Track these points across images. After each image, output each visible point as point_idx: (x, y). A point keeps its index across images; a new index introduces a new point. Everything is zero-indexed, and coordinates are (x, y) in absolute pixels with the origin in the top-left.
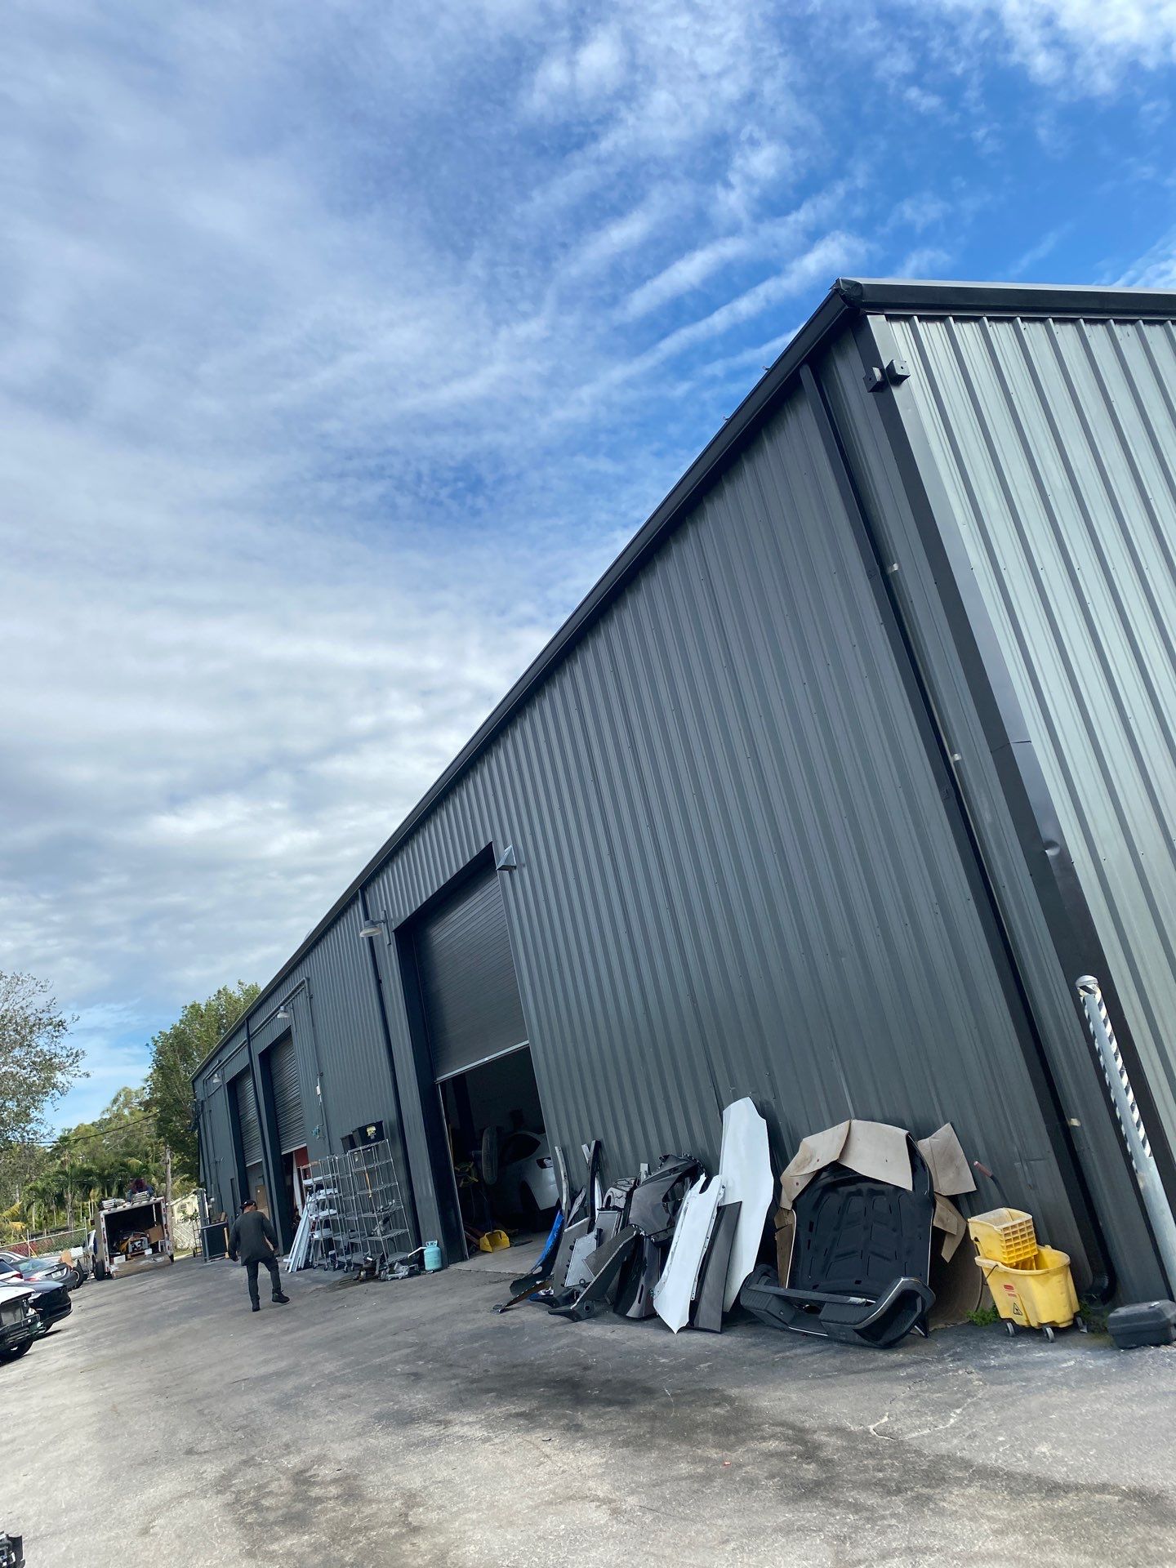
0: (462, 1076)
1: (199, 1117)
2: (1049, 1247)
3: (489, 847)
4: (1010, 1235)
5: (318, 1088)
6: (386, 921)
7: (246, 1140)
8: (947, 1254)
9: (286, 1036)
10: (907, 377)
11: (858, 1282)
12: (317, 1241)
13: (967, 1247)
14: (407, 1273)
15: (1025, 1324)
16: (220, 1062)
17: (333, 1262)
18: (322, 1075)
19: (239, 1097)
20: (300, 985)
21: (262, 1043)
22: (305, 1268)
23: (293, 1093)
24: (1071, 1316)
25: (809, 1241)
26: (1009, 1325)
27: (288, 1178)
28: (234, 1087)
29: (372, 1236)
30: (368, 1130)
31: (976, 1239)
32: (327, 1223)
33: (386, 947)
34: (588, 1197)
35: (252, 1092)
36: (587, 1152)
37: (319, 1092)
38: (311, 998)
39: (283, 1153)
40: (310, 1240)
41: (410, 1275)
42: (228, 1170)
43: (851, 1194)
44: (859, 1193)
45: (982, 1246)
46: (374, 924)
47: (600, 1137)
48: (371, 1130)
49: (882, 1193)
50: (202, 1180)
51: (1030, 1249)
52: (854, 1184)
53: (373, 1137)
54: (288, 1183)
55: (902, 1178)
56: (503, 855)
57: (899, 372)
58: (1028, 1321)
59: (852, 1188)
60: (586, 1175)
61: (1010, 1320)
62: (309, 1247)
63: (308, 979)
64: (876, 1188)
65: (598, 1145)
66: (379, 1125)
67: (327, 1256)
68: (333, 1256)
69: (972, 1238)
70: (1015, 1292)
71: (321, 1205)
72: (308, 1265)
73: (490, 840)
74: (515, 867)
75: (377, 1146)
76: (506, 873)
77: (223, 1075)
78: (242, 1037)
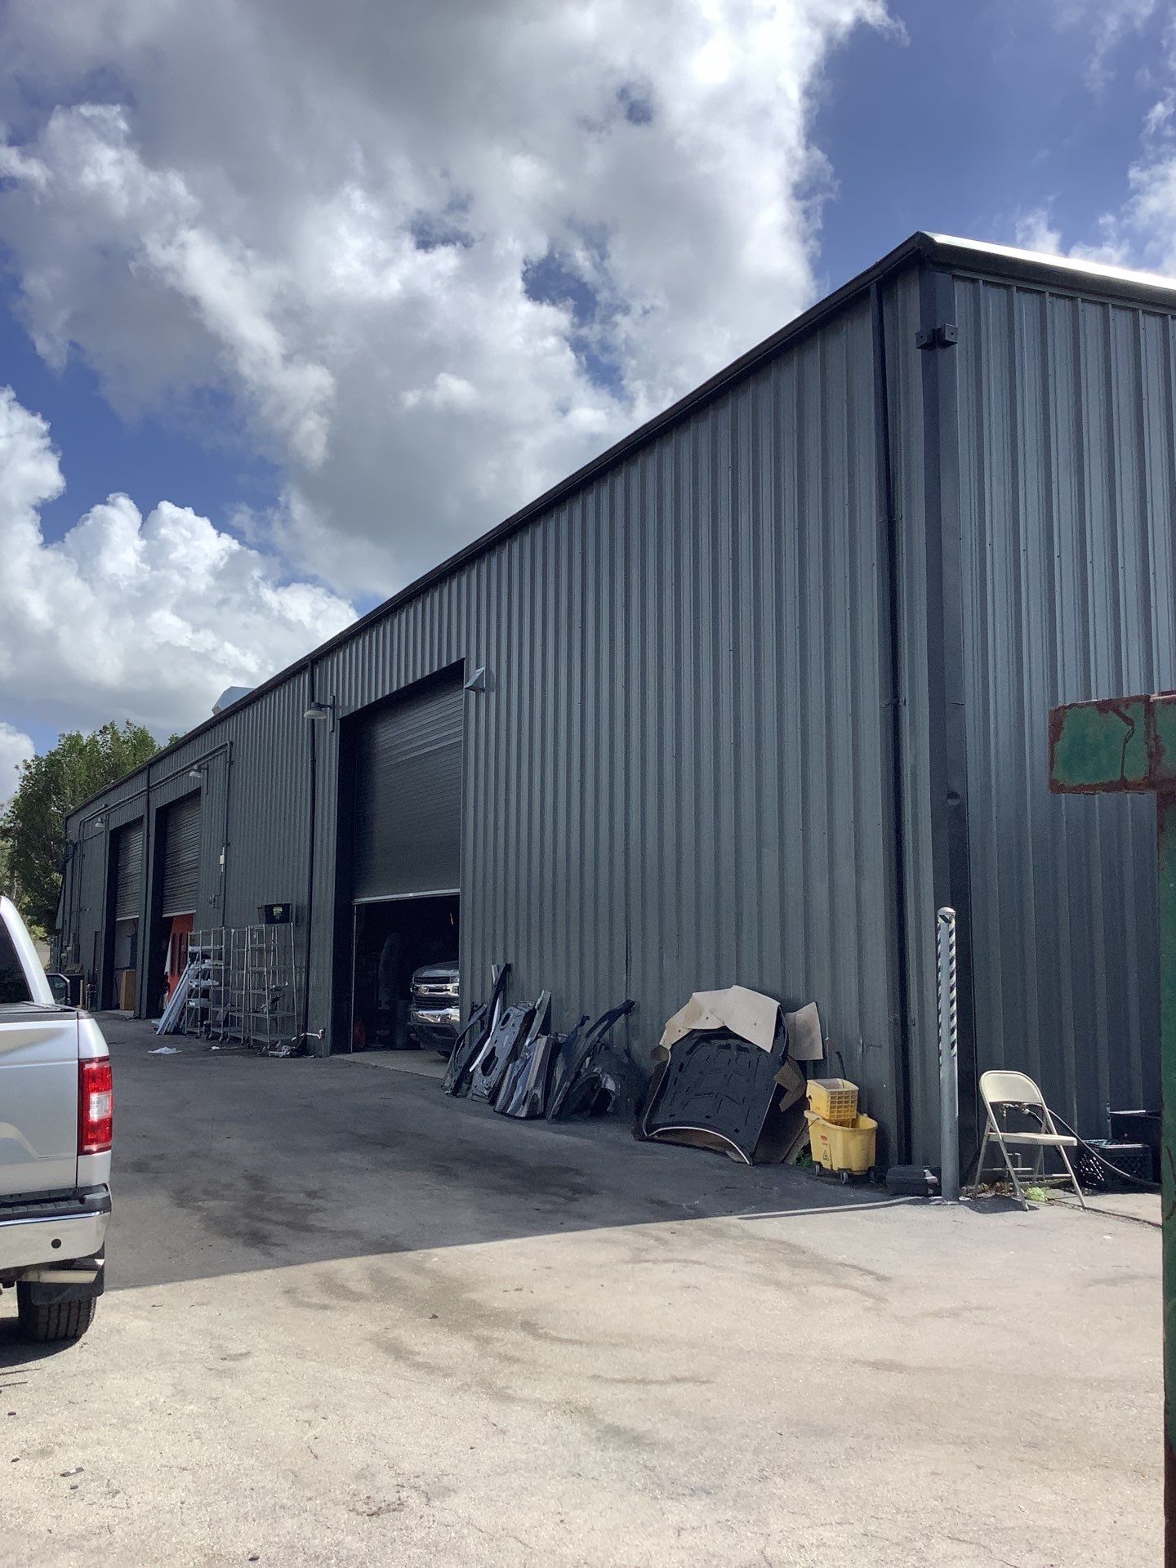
2: (865, 1114)
3: (460, 663)
4: (836, 1100)
5: (222, 858)
6: (333, 707)
8: (784, 1105)
9: (196, 793)
10: (954, 343)
13: (803, 1103)
15: (829, 1168)
17: (207, 1031)
18: (228, 845)
19: (121, 846)
20: (221, 747)
21: (162, 799)
22: (173, 1034)
23: (187, 856)
24: (867, 1169)
25: (677, 1078)
26: (817, 1167)
27: (164, 942)
28: (118, 838)
29: (256, 1012)
30: (275, 910)
31: (810, 1097)
32: (205, 993)
33: (328, 733)
35: (138, 847)
36: (494, 974)
37: (222, 861)
38: (231, 763)
39: (165, 916)
40: (184, 1007)
41: (291, 1056)
42: (94, 920)
43: (721, 1047)
44: (728, 1047)
45: (813, 1104)
46: (320, 707)
48: (278, 910)
49: (746, 1050)
50: (58, 926)
51: (850, 1113)
52: (727, 1039)
53: (278, 918)
54: (164, 947)
55: (763, 1038)
56: (474, 674)
57: (948, 338)
58: (832, 1166)
59: (723, 1042)
61: (819, 1163)
62: (182, 1014)
63: (231, 743)
64: (744, 1045)
65: (508, 968)
66: (286, 907)
67: (202, 1025)
68: (208, 1026)
69: (807, 1096)
70: (828, 1142)
71: (205, 975)
72: (177, 1031)
73: (463, 655)
74: (483, 690)
75: (280, 927)
76: (473, 694)
77: (107, 821)
78: (140, 784)
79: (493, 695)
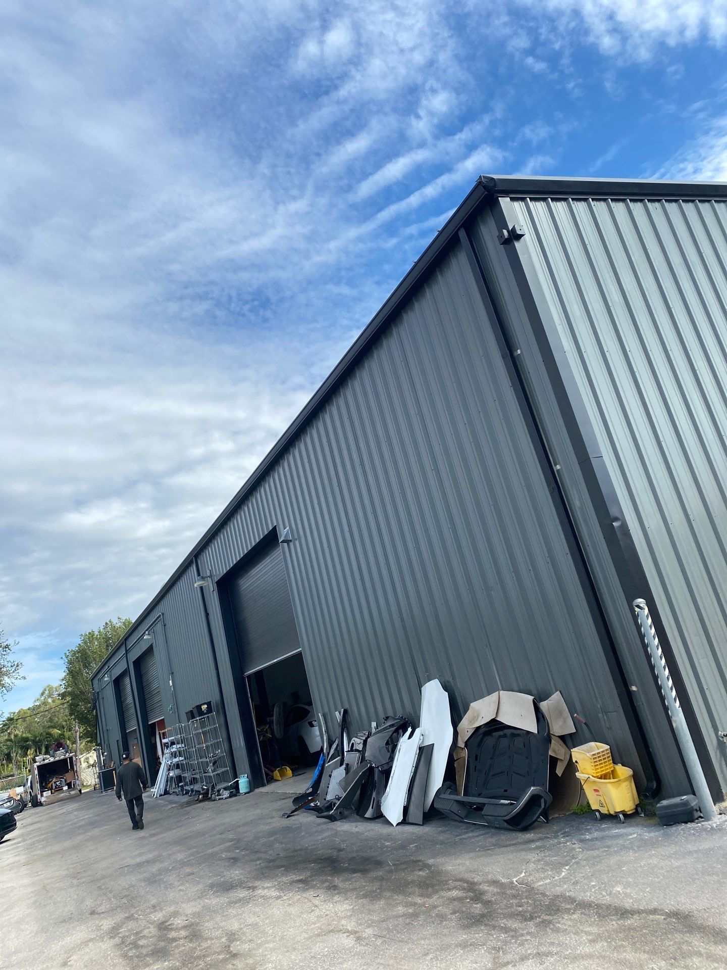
0: (260, 672)
1: (96, 702)
2: (620, 765)
3: (275, 528)
4: (596, 758)
5: (171, 682)
6: (211, 576)
7: (126, 716)
8: (559, 771)
9: (150, 650)
10: (523, 235)
11: (506, 791)
12: (172, 777)
13: (571, 767)
14: (228, 795)
15: (607, 812)
16: (108, 667)
17: (182, 790)
18: (172, 673)
19: (121, 688)
20: (158, 618)
21: (135, 655)
22: (165, 794)
23: (155, 685)
24: (634, 807)
25: (476, 767)
26: (597, 814)
27: (153, 738)
28: (118, 682)
29: (206, 773)
30: (202, 707)
31: (576, 762)
32: (178, 766)
33: (211, 592)
34: (340, 744)
35: (129, 685)
36: (338, 716)
37: (171, 684)
38: (165, 626)
39: (150, 723)
40: (167, 777)
41: (230, 797)
42: (115, 735)
43: (500, 737)
44: (505, 736)
45: (580, 766)
46: (203, 578)
47: (347, 706)
48: (204, 707)
49: (518, 735)
50: (99, 742)
51: (609, 767)
52: (502, 730)
53: (205, 711)
54: (153, 742)
55: (531, 725)
56: (283, 533)
57: (519, 232)
58: (608, 811)
59: (501, 733)
60: (338, 730)
61: (598, 811)
62: (167, 781)
63: (163, 614)
64: (515, 732)
65: (346, 711)
66: (209, 704)
67: (178, 787)
68: (182, 786)
69: (574, 761)
70: (600, 793)
71: (174, 755)
72: (166, 792)
73: (275, 524)
74: (291, 541)
75: (208, 717)
76: (285, 544)
77: (111, 676)
78: (122, 651)
79: (297, 542)
